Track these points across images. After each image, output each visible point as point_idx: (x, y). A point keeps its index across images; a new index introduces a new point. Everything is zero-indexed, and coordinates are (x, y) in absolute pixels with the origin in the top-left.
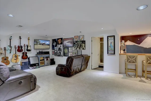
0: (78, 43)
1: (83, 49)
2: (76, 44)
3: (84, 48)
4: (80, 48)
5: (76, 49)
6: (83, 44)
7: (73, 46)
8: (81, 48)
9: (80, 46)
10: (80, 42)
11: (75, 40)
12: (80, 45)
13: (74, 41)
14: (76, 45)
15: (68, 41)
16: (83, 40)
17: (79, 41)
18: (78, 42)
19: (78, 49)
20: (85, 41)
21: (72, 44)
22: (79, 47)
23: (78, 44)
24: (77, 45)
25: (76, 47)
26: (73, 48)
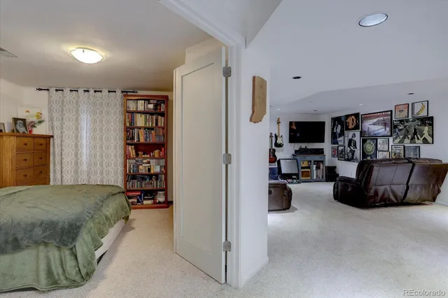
0: (406, 124)
1: (425, 141)
2: (401, 128)
3: (429, 139)
4: (413, 139)
5: (401, 142)
6: (426, 129)
7: (389, 134)
8: (418, 139)
9: (415, 133)
10: (412, 121)
11: (397, 116)
12: (415, 129)
13: (394, 119)
14: (400, 130)
15: (375, 120)
16: (424, 114)
17: (411, 120)
18: (407, 121)
19: (407, 141)
20: (432, 119)
21: (388, 129)
22: (410, 136)
23: (405, 127)
24: (404, 131)
25: (401, 137)
26: (391, 139)
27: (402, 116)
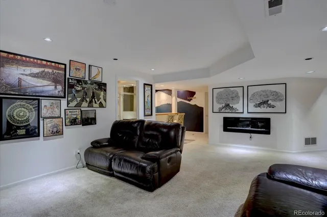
0: (84, 85)
1: (101, 105)
2: (79, 89)
4: (91, 102)
5: (79, 105)
6: (102, 93)
7: (62, 95)
8: (96, 103)
9: (93, 97)
10: (91, 84)
11: (73, 74)
12: (93, 93)
13: (67, 76)
14: (77, 91)
17: (89, 82)
18: (86, 83)
19: (85, 104)
21: (60, 88)
22: (88, 100)
23: (83, 88)
24: (81, 94)
25: (79, 99)
26: (64, 102)
27: (79, 75)
